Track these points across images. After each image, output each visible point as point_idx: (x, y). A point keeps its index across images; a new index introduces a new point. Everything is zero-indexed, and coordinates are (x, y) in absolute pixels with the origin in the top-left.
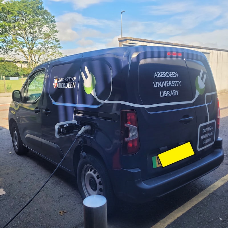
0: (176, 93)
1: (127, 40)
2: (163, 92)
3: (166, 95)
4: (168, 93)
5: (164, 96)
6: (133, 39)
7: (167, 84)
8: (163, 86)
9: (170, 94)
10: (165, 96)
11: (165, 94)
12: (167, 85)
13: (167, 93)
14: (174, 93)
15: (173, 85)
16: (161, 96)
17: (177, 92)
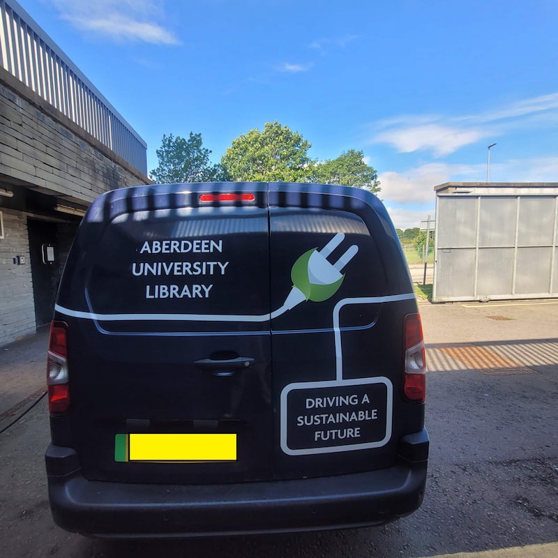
0: (203, 292)
1: (449, 189)
2: (157, 287)
3: (164, 294)
4: (172, 291)
5: (156, 296)
6: (461, 185)
7: (176, 268)
8: (159, 274)
9: (179, 293)
10: (161, 296)
11: (162, 291)
12: (175, 271)
13: (169, 290)
14: (194, 291)
15: (197, 271)
16: (148, 296)
17: (207, 291)
